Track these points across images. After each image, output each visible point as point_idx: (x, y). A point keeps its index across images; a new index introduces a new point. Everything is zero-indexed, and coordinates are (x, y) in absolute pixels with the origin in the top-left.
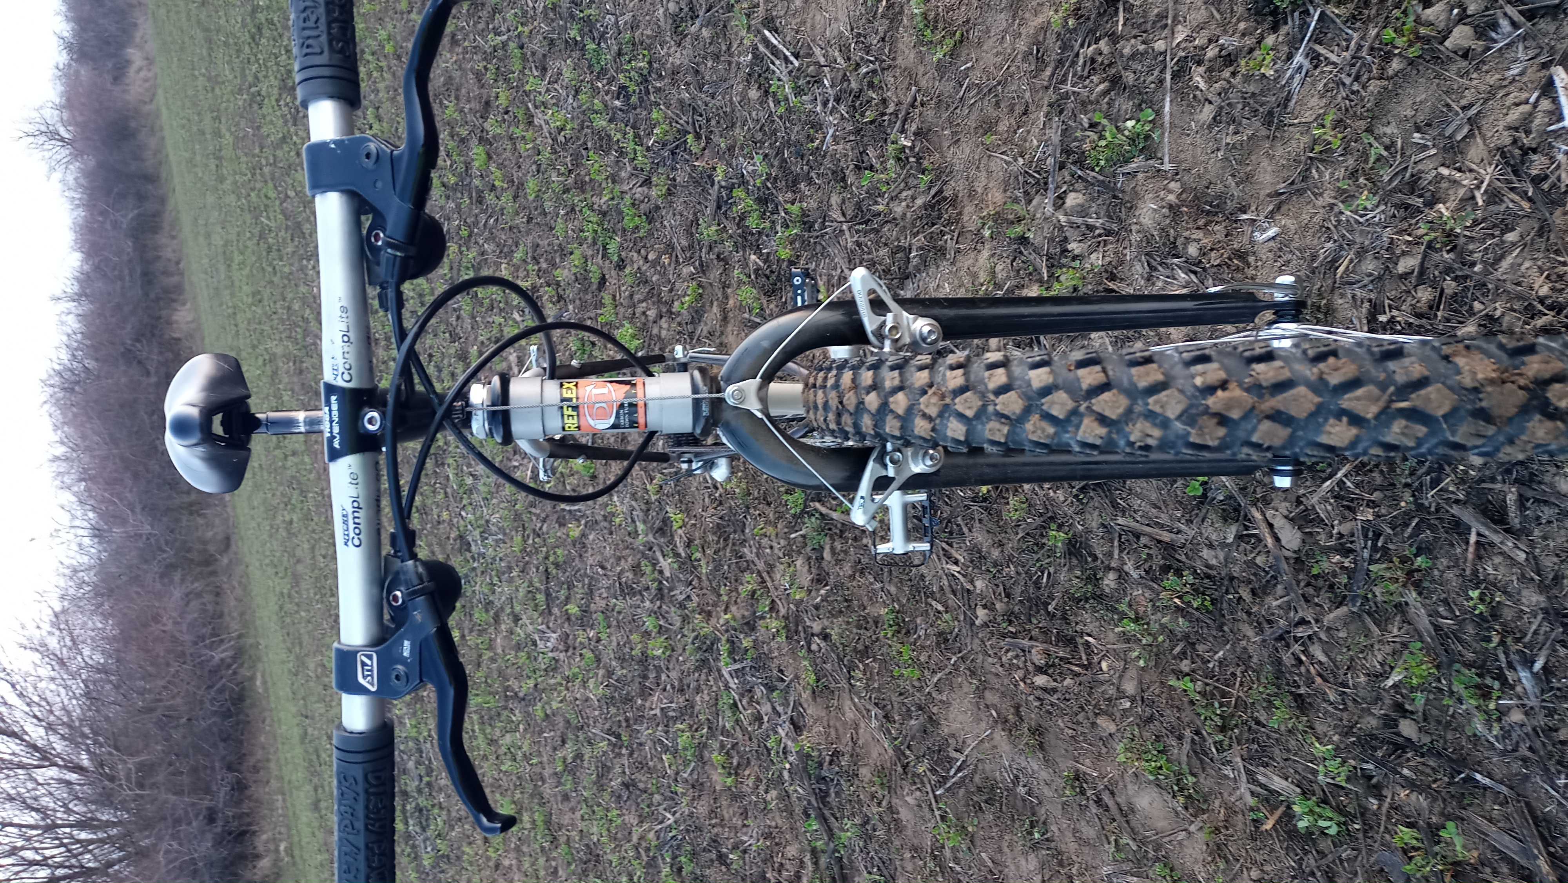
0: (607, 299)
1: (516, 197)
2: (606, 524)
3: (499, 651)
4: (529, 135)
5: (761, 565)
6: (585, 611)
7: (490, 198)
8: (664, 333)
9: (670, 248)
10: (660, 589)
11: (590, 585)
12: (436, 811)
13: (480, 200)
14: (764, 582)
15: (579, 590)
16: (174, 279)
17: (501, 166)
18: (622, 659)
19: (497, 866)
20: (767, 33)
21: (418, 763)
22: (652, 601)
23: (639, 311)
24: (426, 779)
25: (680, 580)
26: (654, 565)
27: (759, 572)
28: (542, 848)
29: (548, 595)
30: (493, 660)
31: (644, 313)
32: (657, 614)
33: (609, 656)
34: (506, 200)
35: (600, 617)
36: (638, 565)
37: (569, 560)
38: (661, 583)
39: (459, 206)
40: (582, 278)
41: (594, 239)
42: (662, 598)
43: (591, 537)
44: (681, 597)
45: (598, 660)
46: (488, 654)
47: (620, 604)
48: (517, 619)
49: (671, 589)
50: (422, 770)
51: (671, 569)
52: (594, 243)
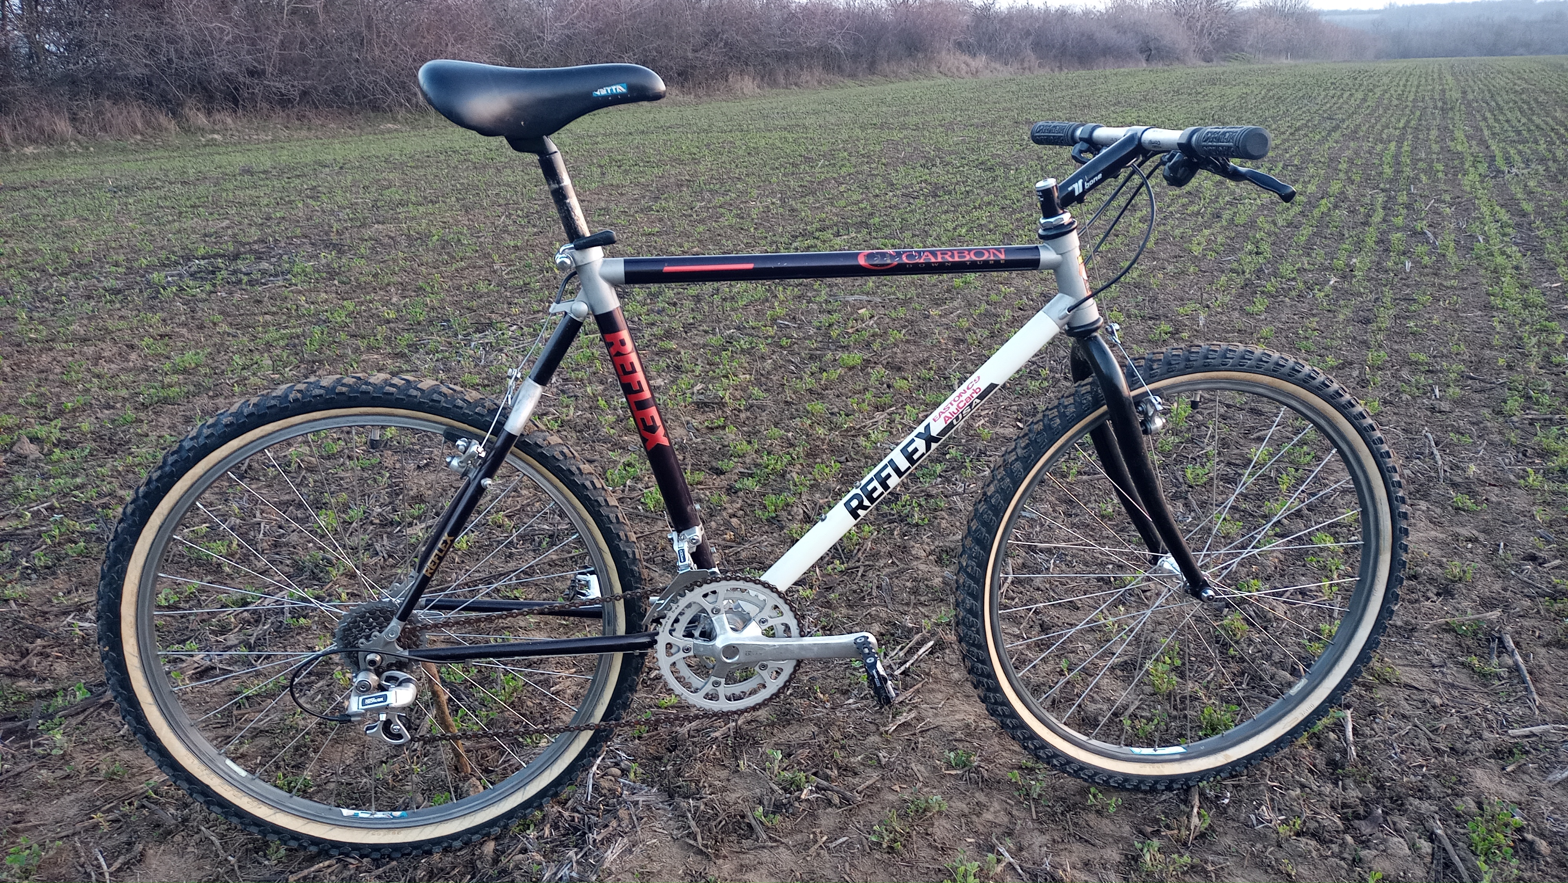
1: (810, 391)
4: (865, 406)
7: (814, 367)
9: (740, 540)
12: (208, 287)
13: (812, 358)
16: (781, 80)
17: (841, 379)
19: (132, 347)
20: (931, 643)
21: (264, 272)
24: (245, 279)
28: (138, 394)
34: (809, 382)
38: (399, 524)
39: (809, 338)
40: (724, 452)
41: (760, 465)
49: (390, 535)
50: (256, 276)
52: (757, 465)
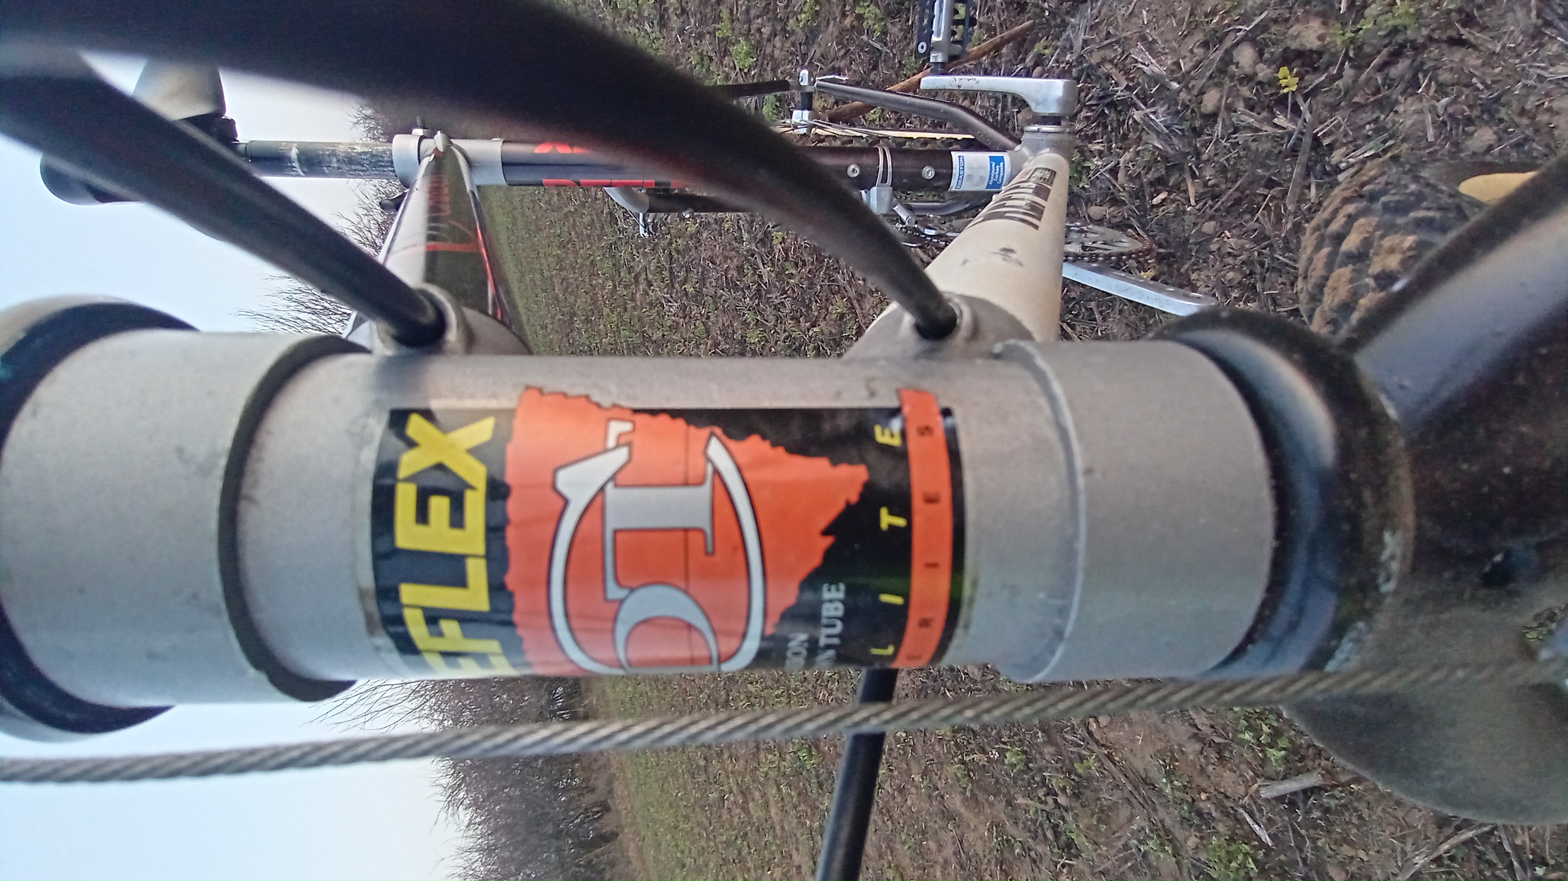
0: (725, 14)
2: (716, 227)
3: (638, 303)
5: (852, 293)
6: (699, 292)
8: (777, 53)
10: (758, 291)
11: (703, 273)
14: (853, 308)
15: (694, 277)
18: (726, 336)
22: (751, 299)
23: (754, 27)
25: (775, 286)
26: (755, 270)
27: (849, 298)
29: (671, 273)
30: (634, 308)
31: (759, 30)
32: (756, 310)
33: (715, 331)
35: (711, 301)
36: (742, 267)
37: (688, 249)
42: (760, 297)
43: (704, 235)
44: (777, 301)
45: (708, 332)
46: (630, 305)
47: (726, 294)
48: (650, 284)
51: (769, 276)
